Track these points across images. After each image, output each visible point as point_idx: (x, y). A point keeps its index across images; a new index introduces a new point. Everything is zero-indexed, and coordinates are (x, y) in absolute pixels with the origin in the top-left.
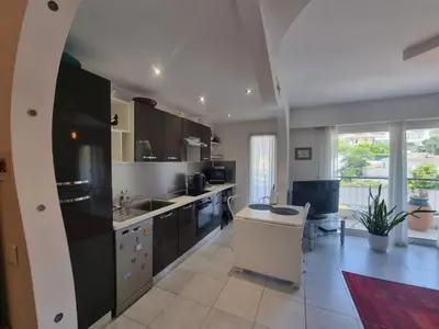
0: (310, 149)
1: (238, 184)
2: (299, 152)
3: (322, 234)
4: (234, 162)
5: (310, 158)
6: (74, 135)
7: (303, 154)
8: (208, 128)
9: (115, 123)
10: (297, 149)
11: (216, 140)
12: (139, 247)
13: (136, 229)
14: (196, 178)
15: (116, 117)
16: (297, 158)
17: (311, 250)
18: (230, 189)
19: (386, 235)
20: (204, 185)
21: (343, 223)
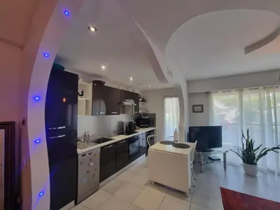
0: (202, 106)
1: (157, 128)
2: (195, 108)
3: (209, 161)
4: (155, 114)
5: (202, 111)
6: (64, 100)
7: (198, 109)
8: (137, 94)
9: (82, 95)
10: (194, 106)
11: (143, 101)
12: (92, 164)
13: (90, 154)
14: (130, 124)
15: (82, 92)
16: (194, 111)
17: (202, 172)
18: (153, 131)
19: (256, 164)
20: (135, 128)
21: (225, 155)
